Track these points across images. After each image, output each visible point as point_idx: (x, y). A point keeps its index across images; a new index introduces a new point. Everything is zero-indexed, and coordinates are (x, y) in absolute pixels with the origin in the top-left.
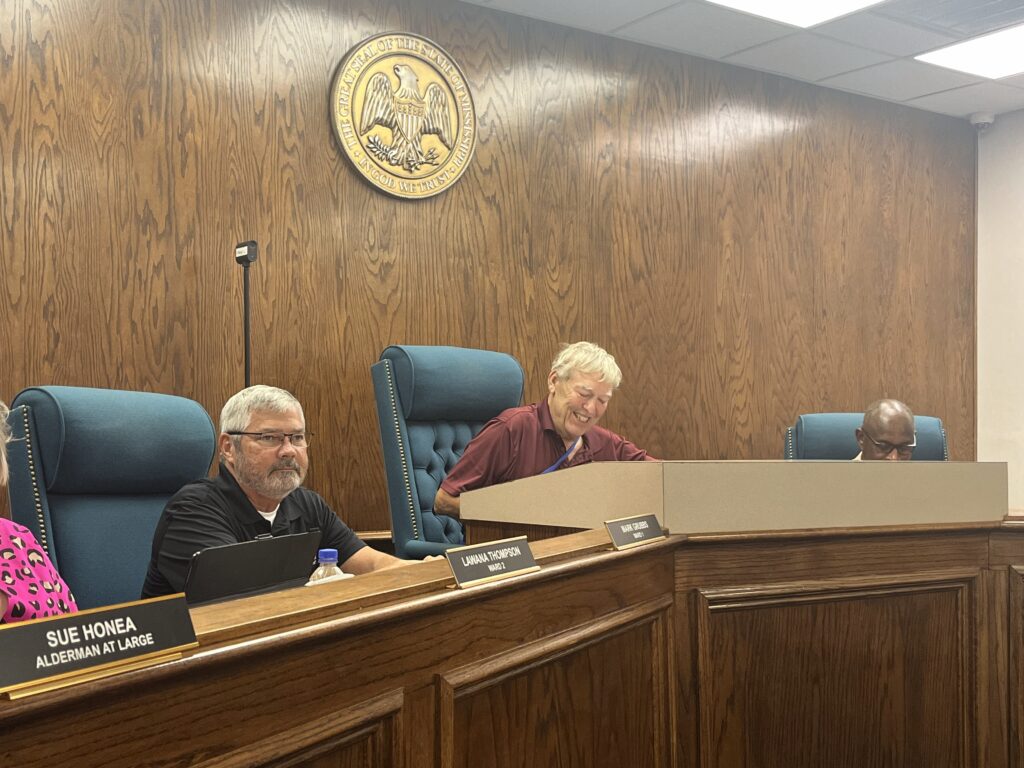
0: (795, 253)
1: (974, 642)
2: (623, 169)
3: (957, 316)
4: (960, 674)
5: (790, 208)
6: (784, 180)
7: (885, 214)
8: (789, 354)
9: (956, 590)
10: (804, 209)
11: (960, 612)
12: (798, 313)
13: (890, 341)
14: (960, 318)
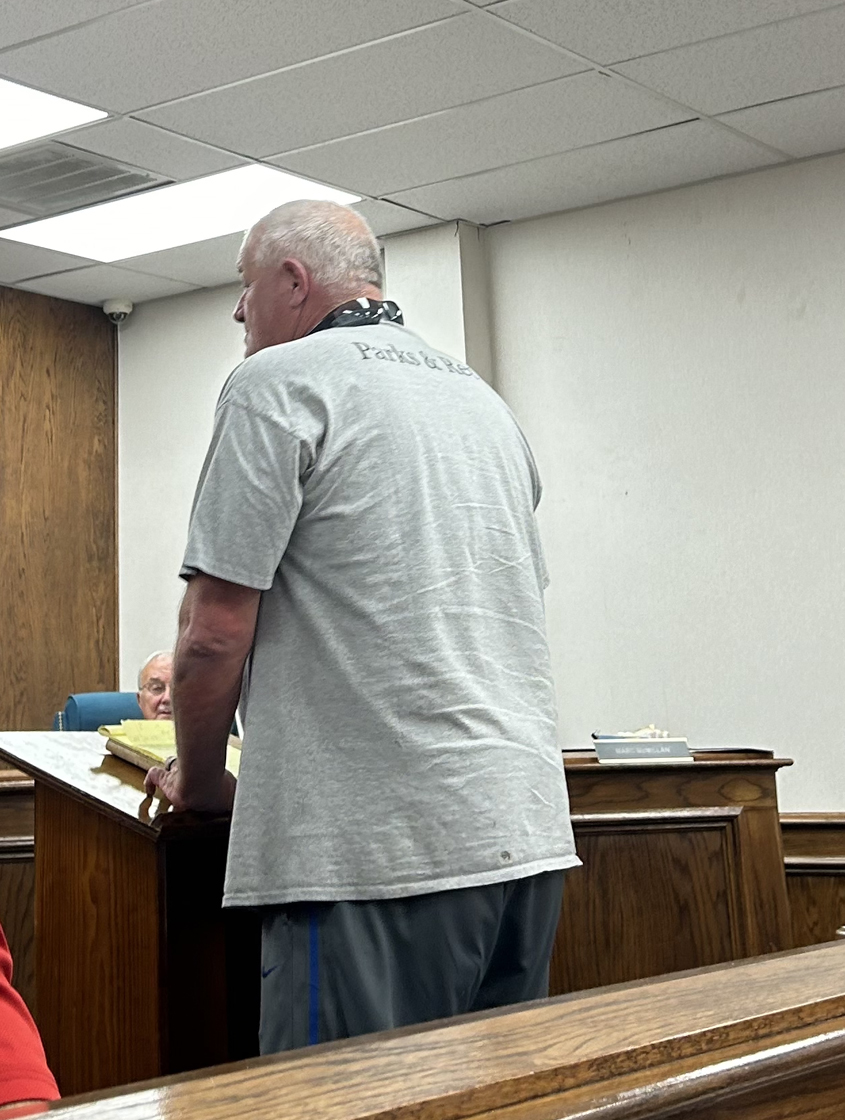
3: (90, 559)
14: (95, 563)
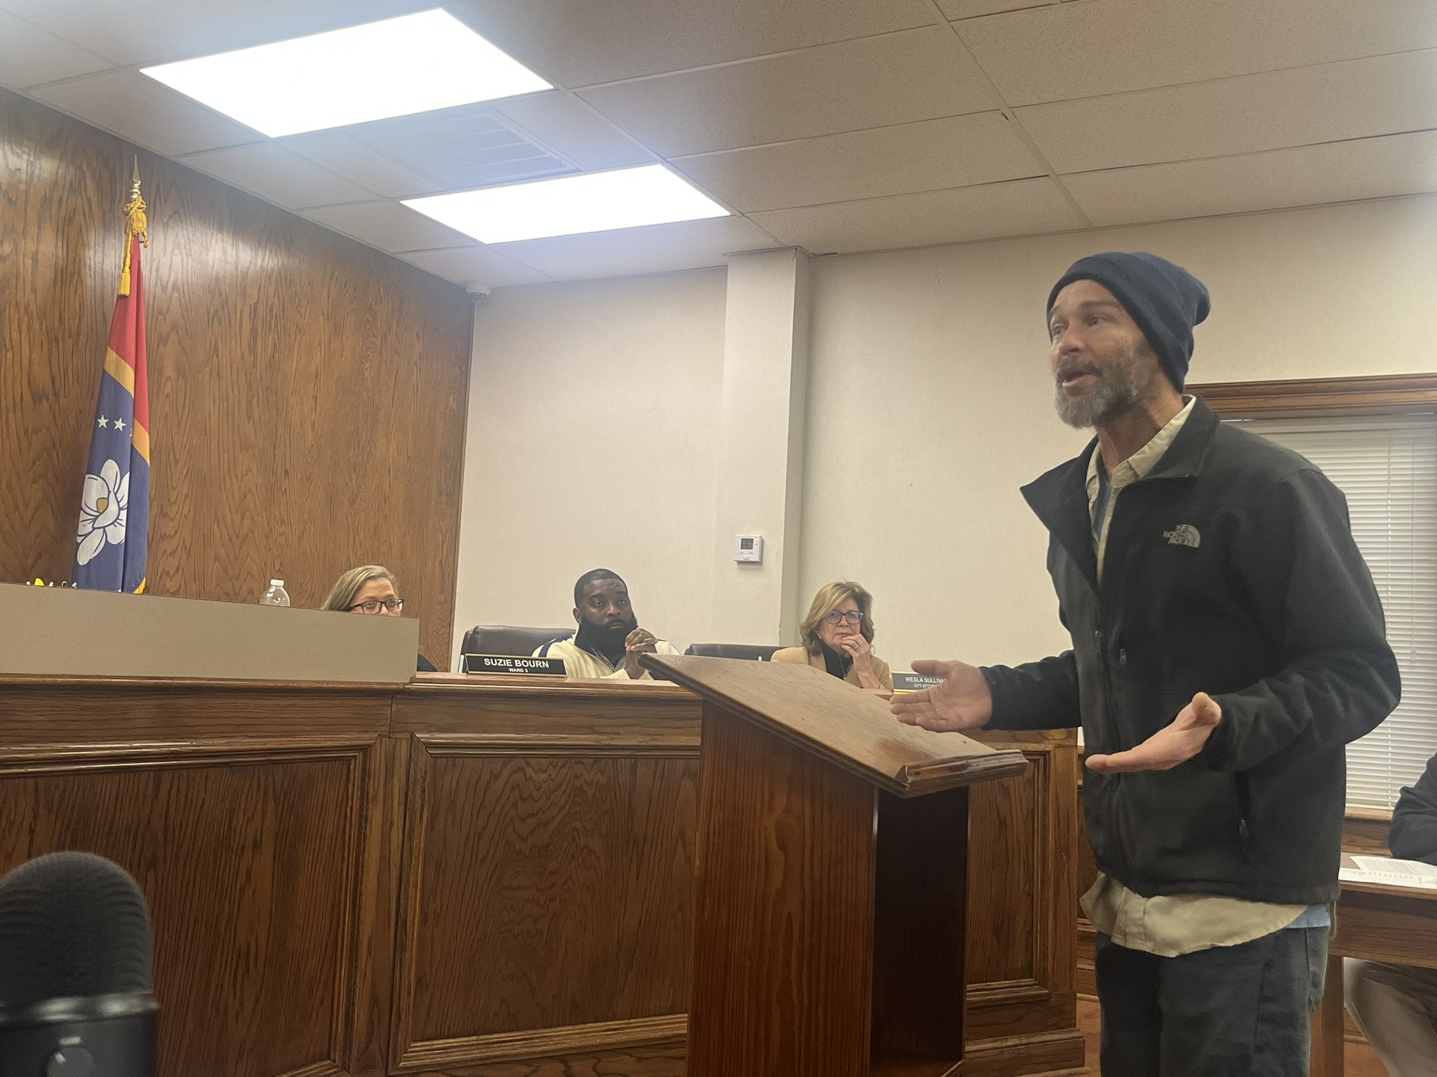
0: (255, 400)
1: (364, 819)
2: (29, 261)
4: (346, 855)
5: (252, 348)
6: (246, 315)
7: (367, 374)
8: (239, 516)
9: (349, 759)
10: (270, 350)
11: (351, 785)
12: (254, 470)
13: (362, 514)
